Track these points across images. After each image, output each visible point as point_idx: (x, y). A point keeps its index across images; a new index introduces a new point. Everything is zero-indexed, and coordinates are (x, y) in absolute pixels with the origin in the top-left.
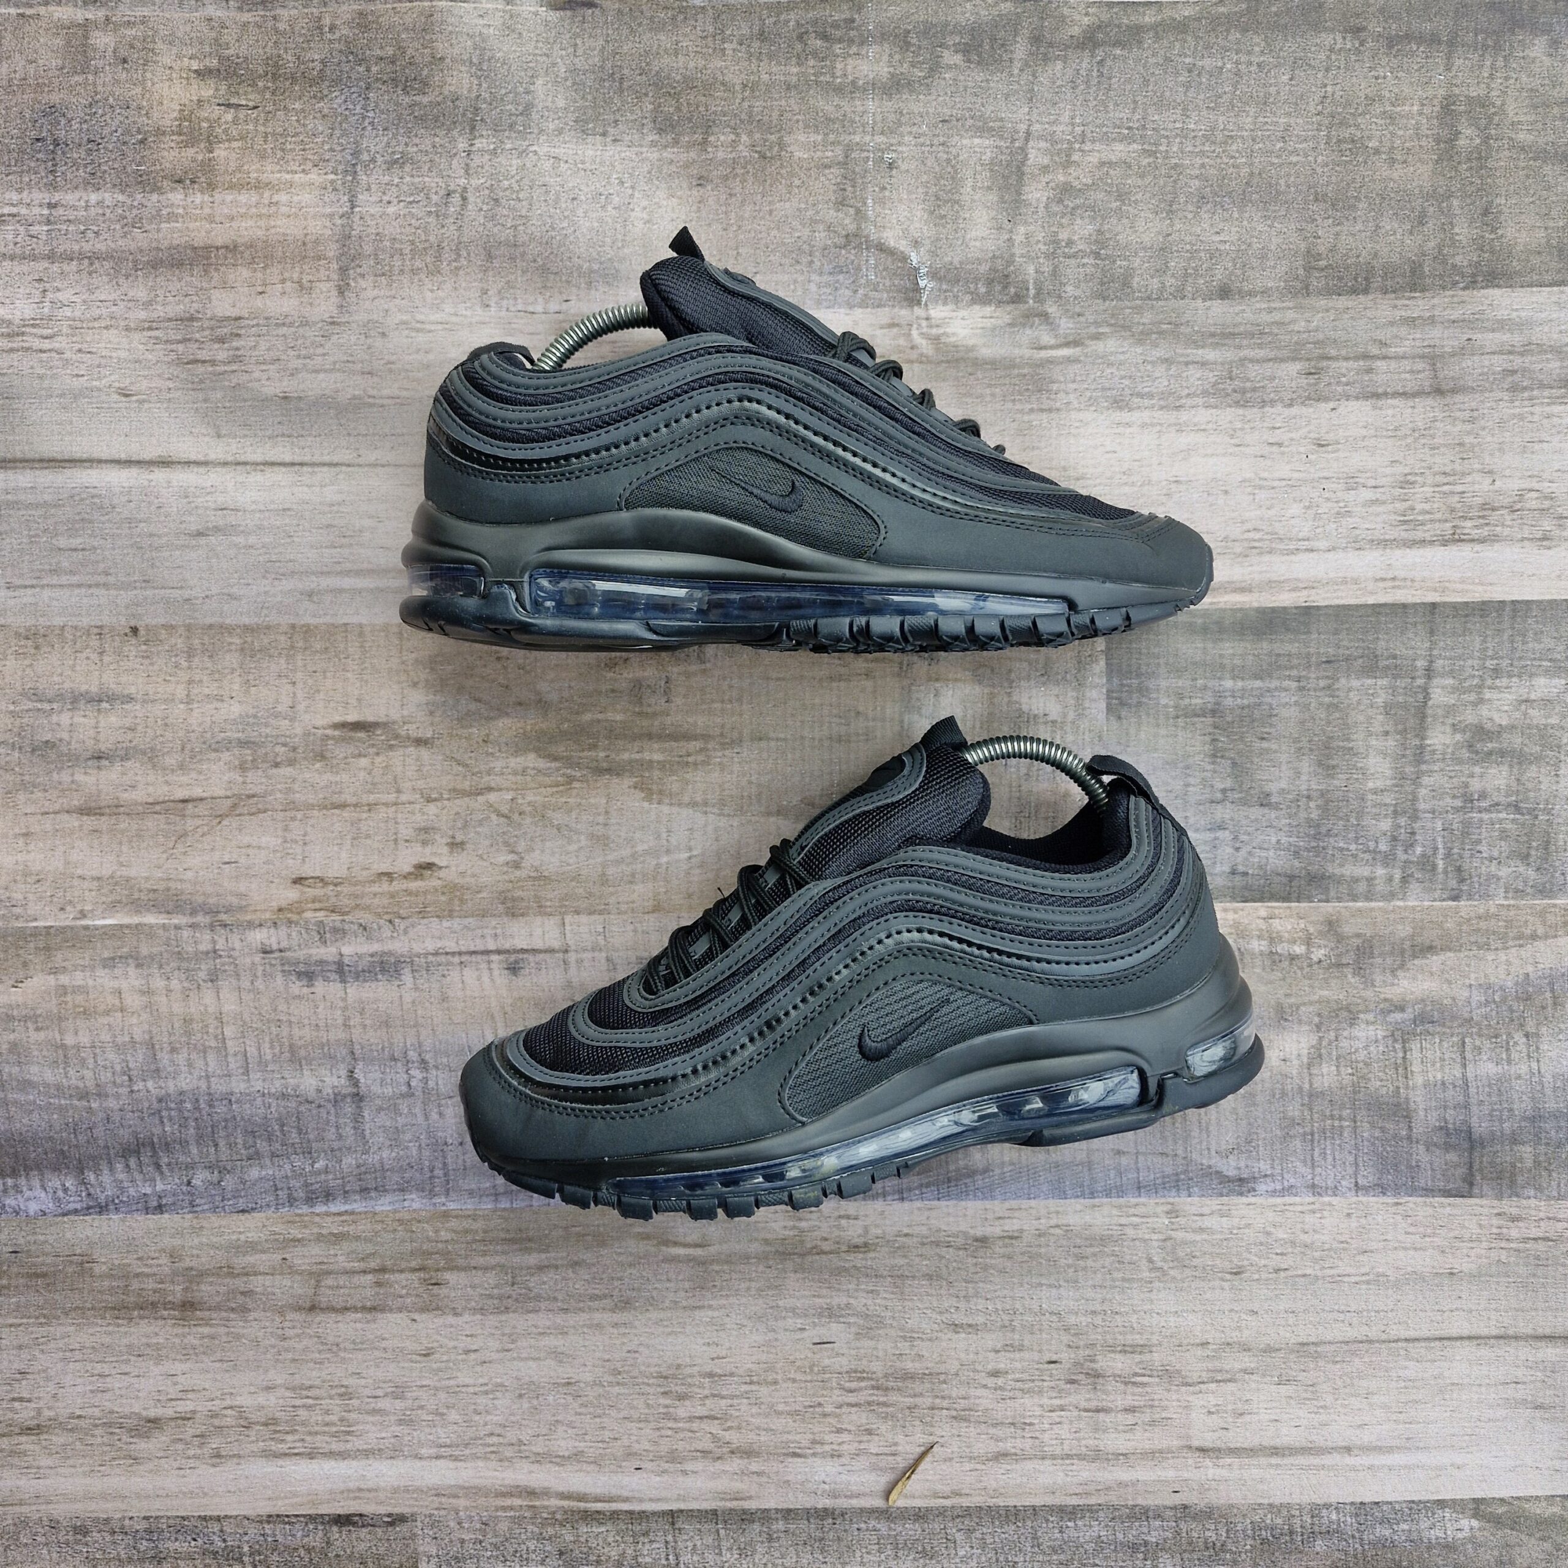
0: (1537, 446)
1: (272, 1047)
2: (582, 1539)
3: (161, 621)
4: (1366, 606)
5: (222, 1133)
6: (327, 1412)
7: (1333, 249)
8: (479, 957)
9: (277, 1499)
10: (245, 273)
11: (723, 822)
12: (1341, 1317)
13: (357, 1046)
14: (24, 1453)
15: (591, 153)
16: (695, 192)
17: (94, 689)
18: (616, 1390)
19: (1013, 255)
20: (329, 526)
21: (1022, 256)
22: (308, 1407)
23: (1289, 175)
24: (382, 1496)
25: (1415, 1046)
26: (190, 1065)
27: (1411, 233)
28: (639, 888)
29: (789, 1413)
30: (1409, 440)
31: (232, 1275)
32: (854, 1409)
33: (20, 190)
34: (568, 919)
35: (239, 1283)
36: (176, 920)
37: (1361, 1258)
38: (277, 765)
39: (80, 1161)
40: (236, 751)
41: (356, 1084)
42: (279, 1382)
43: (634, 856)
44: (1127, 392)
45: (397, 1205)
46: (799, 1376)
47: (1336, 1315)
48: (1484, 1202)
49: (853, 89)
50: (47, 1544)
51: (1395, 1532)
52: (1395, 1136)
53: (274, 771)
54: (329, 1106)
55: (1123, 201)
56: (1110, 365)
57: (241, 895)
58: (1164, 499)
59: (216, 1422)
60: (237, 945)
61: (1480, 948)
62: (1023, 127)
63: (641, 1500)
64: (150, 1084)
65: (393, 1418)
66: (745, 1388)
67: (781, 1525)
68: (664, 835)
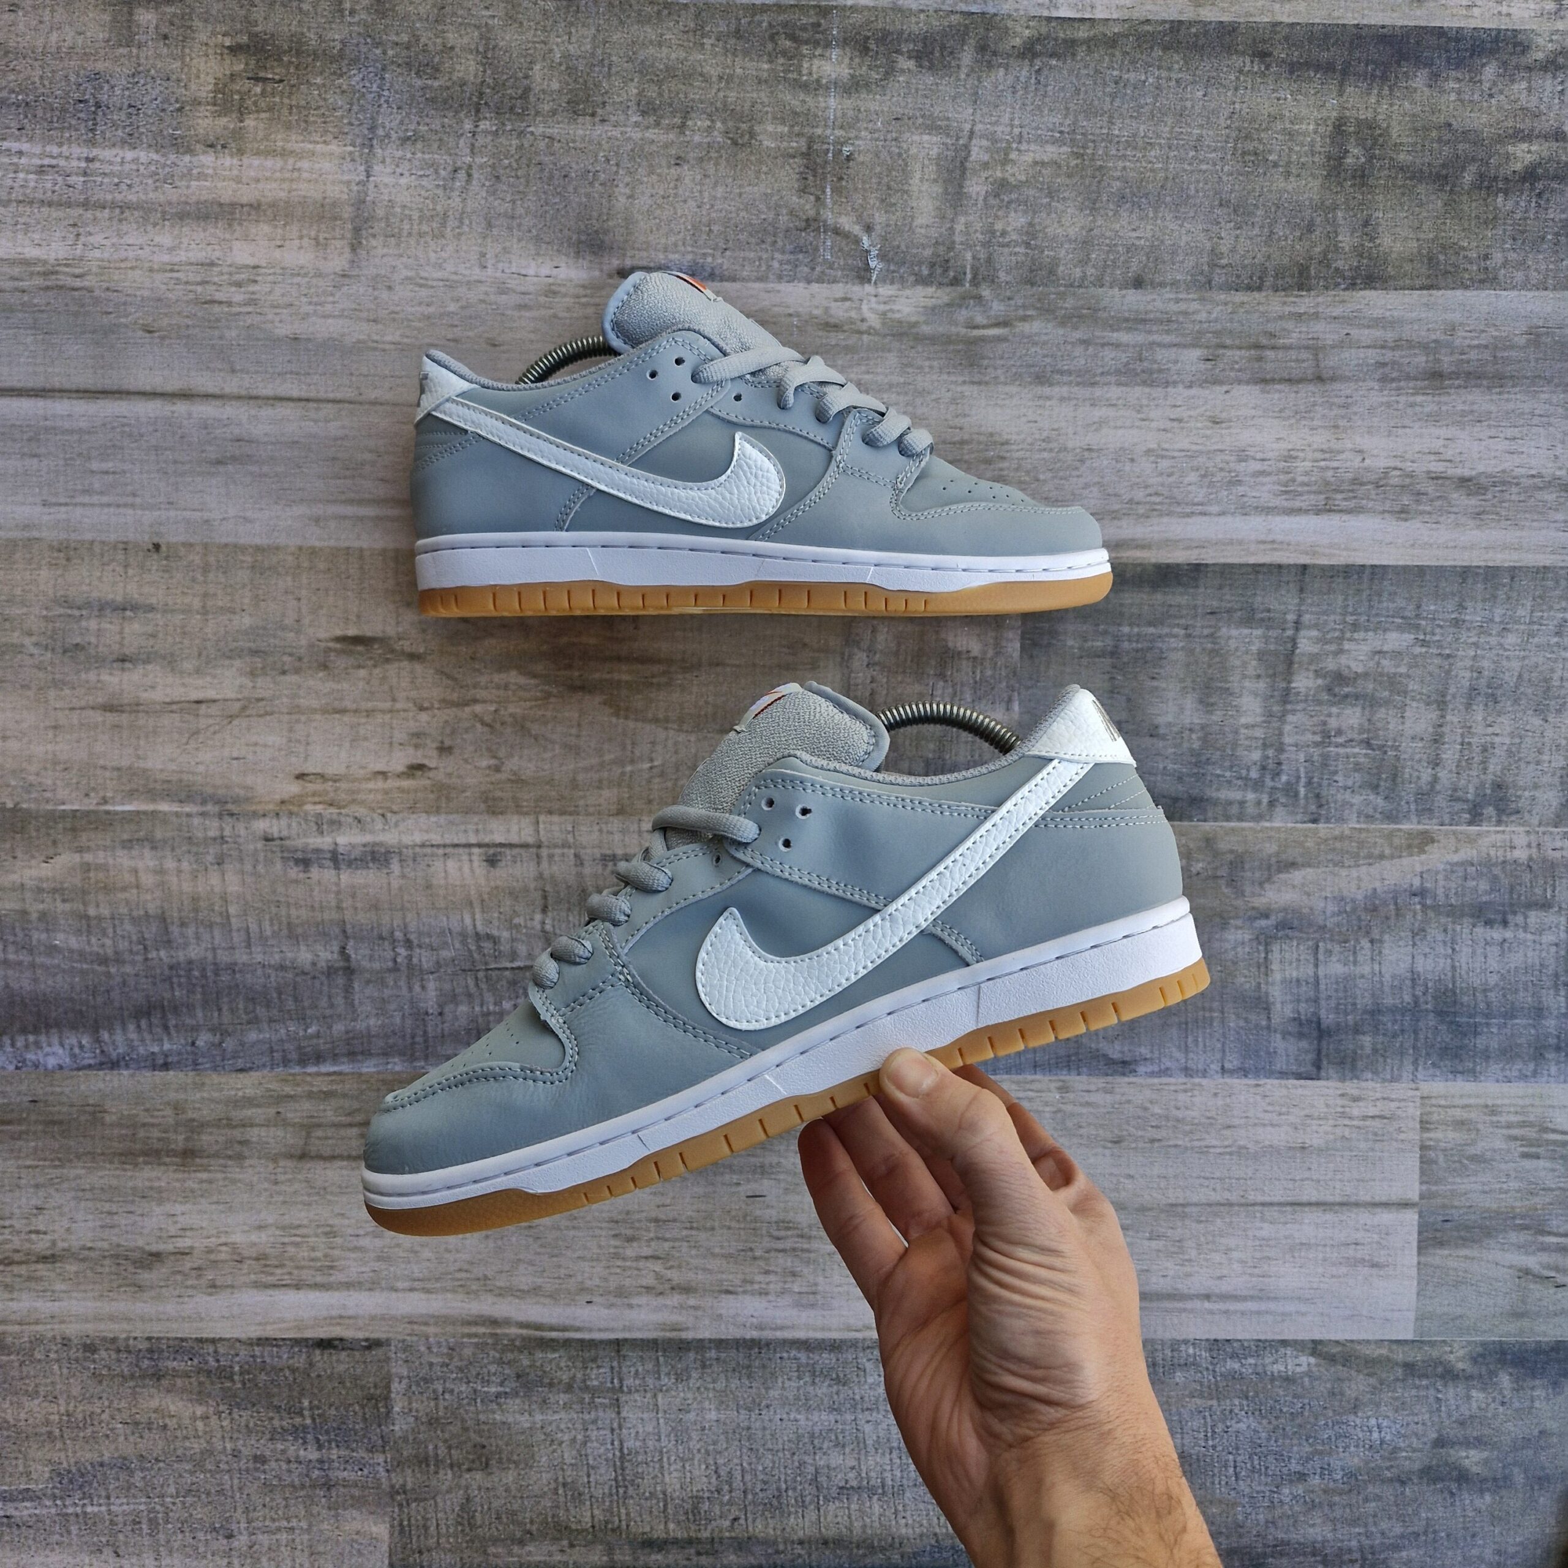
0: (1400, 431)
1: (272, 925)
2: (538, 1364)
3: (181, 538)
4: (1248, 565)
5: (225, 1000)
6: (313, 1249)
7: (1233, 250)
8: (461, 850)
9: (266, 1324)
10: (266, 228)
11: (682, 737)
12: (1206, 1183)
13: (348, 926)
14: (41, 1279)
15: (581, 132)
16: (672, 171)
17: (119, 598)
18: (572, 1233)
19: (953, 242)
20: (334, 459)
21: (962, 243)
22: (296, 1245)
23: (1198, 182)
24: (360, 1323)
25: (1276, 948)
26: (198, 937)
27: (1300, 239)
28: (606, 793)
29: (724, 1256)
30: (1293, 421)
31: (231, 1126)
32: (780, 1255)
33: (60, 145)
34: (542, 818)
35: (237, 1134)
36: (187, 809)
37: (1225, 1132)
38: (284, 673)
39: (96, 1021)
40: (248, 659)
41: (347, 958)
42: (271, 1221)
43: (602, 765)
44: (1049, 369)
45: (381, 1068)
46: (734, 1224)
47: (1202, 1181)
48: (1330, 1083)
49: (816, 87)
50: (58, 1361)
51: (1243, 1365)
52: (1257, 1026)
53: (282, 678)
54: (323, 978)
55: (1052, 198)
56: (1035, 344)
57: (247, 788)
58: (1078, 464)
59: (212, 1257)
60: (243, 832)
61: (1335, 865)
62: (967, 127)
63: (590, 1330)
64: (162, 953)
65: (373, 1255)
66: (685, 1233)
67: (713, 1354)
68: (629, 747)
